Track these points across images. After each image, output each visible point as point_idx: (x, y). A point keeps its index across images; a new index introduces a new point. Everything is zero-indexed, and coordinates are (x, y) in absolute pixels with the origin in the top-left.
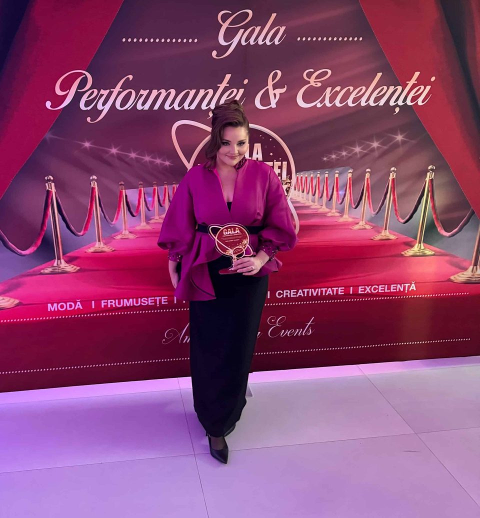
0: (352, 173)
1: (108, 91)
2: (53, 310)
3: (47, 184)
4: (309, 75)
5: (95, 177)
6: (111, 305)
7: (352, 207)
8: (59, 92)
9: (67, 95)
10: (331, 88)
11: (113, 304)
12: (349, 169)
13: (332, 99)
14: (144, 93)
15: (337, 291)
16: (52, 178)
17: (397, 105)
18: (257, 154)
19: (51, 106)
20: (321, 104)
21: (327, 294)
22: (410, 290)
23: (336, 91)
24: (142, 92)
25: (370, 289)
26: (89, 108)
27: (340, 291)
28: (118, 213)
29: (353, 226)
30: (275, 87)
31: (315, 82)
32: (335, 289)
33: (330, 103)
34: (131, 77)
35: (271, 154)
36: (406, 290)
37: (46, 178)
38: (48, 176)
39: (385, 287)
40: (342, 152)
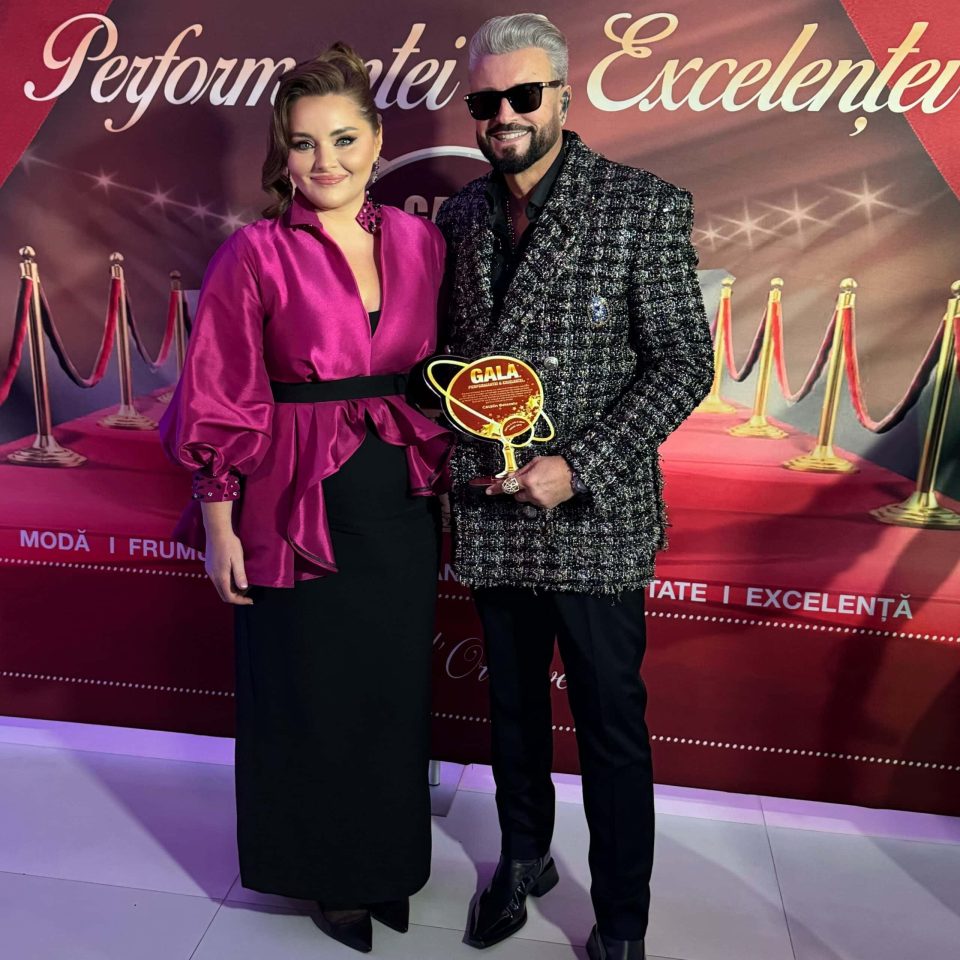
0: (732, 286)
1: (150, 60)
2: (30, 545)
3: (22, 265)
4: (620, 28)
5: (119, 256)
6: (150, 552)
7: (732, 377)
8: (51, 63)
9: (65, 68)
10: (677, 61)
11: (153, 549)
12: (724, 277)
13: (680, 91)
14: (226, 65)
15: (688, 591)
16: (33, 253)
17: (860, 112)
19: (35, 94)
20: (650, 103)
21: (660, 596)
22: (896, 615)
23: (691, 71)
24: (222, 63)
25: (779, 599)
26: (110, 99)
27: (694, 592)
28: (167, 344)
29: (733, 426)
31: (634, 46)
32: (682, 585)
33: (676, 100)
34: (198, 29)
36: (885, 613)
37: (21, 251)
38: (24, 246)
39: (820, 599)
40: (706, 229)
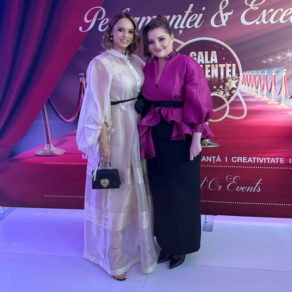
0: (286, 72)
3: (80, 78)
4: (249, 2)
7: (288, 98)
8: (86, 21)
9: (91, 22)
10: (266, 10)
12: (284, 69)
13: (267, 18)
14: (137, 19)
15: (279, 160)
16: (83, 75)
18: (214, 58)
19: (82, 30)
20: (259, 22)
21: (271, 162)
23: (270, 12)
26: (104, 30)
27: (281, 161)
29: (289, 112)
30: (225, 11)
31: (253, 6)
32: (277, 159)
33: (266, 21)
34: (129, 9)
35: (224, 58)
37: (80, 74)
38: (81, 73)
40: (278, 56)
